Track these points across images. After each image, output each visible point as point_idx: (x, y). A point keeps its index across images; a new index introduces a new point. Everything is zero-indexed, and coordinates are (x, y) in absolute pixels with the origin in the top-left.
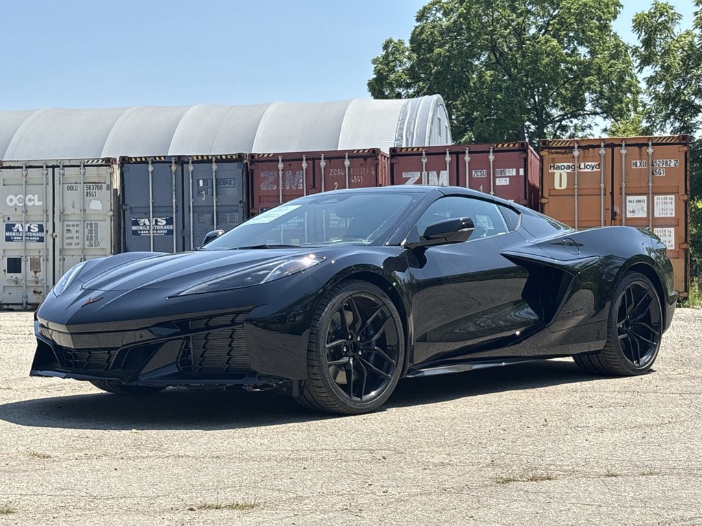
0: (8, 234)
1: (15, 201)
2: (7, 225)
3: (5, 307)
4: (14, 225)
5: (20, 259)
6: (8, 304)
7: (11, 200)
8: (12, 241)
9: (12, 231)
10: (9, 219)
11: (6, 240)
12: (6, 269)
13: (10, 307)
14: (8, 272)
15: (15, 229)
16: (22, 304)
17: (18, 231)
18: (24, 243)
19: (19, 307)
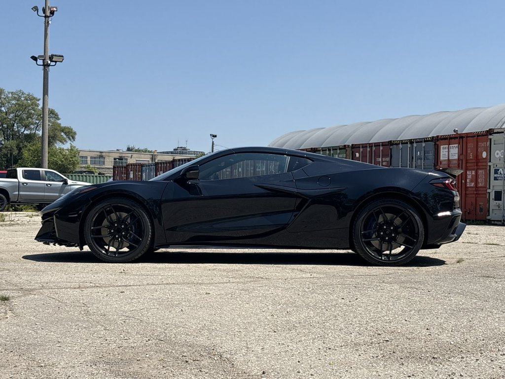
0: (495, 176)
1: (500, 154)
2: (495, 170)
3: (493, 222)
4: (499, 170)
5: (501, 192)
6: (494, 221)
7: (498, 154)
8: (497, 180)
9: (497, 173)
10: (496, 166)
11: (494, 180)
12: (494, 198)
13: (496, 222)
14: (495, 200)
15: (499, 172)
16: (501, 221)
17: (501, 173)
18: (503, 182)
19: (500, 223)
